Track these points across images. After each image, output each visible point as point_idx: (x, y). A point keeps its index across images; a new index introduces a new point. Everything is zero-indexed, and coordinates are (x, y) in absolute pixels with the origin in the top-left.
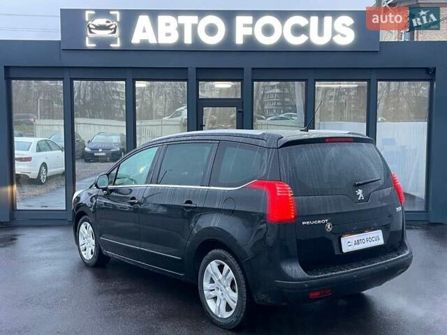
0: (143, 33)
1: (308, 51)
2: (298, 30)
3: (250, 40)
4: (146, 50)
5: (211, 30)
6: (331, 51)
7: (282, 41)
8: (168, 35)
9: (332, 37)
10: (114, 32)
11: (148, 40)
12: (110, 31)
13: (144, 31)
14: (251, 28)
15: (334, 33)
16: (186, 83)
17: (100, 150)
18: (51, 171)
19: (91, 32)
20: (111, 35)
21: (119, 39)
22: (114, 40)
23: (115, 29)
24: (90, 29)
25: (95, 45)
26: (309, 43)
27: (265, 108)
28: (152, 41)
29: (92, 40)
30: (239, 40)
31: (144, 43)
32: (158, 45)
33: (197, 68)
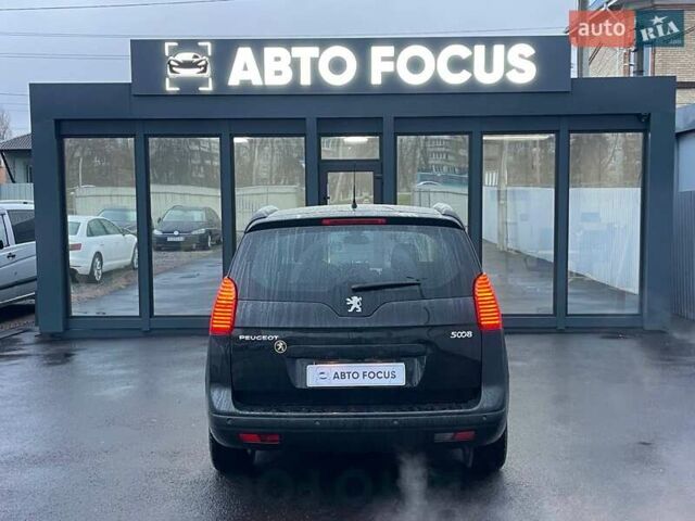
0: (244, 71)
1: (472, 93)
2: (457, 65)
3: (391, 79)
4: (248, 94)
5: (338, 66)
6: (504, 92)
7: (436, 80)
8: (278, 73)
9: (505, 73)
10: (204, 71)
11: (250, 81)
12: (198, 70)
13: (245, 68)
14: (392, 63)
15: (508, 67)
16: (303, 138)
17: (176, 233)
18: (108, 264)
19: (173, 71)
20: (200, 75)
21: (210, 80)
22: (204, 82)
23: (205, 66)
24: (171, 66)
25: (178, 89)
26: (472, 82)
27: (430, 162)
28: (257, 81)
29: (174, 82)
30: (376, 79)
31: (246, 85)
32: (264, 87)
33: (318, 119)
